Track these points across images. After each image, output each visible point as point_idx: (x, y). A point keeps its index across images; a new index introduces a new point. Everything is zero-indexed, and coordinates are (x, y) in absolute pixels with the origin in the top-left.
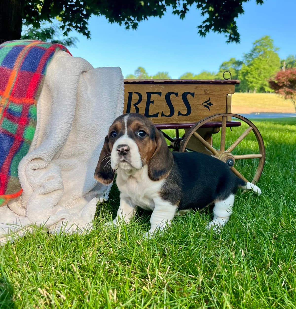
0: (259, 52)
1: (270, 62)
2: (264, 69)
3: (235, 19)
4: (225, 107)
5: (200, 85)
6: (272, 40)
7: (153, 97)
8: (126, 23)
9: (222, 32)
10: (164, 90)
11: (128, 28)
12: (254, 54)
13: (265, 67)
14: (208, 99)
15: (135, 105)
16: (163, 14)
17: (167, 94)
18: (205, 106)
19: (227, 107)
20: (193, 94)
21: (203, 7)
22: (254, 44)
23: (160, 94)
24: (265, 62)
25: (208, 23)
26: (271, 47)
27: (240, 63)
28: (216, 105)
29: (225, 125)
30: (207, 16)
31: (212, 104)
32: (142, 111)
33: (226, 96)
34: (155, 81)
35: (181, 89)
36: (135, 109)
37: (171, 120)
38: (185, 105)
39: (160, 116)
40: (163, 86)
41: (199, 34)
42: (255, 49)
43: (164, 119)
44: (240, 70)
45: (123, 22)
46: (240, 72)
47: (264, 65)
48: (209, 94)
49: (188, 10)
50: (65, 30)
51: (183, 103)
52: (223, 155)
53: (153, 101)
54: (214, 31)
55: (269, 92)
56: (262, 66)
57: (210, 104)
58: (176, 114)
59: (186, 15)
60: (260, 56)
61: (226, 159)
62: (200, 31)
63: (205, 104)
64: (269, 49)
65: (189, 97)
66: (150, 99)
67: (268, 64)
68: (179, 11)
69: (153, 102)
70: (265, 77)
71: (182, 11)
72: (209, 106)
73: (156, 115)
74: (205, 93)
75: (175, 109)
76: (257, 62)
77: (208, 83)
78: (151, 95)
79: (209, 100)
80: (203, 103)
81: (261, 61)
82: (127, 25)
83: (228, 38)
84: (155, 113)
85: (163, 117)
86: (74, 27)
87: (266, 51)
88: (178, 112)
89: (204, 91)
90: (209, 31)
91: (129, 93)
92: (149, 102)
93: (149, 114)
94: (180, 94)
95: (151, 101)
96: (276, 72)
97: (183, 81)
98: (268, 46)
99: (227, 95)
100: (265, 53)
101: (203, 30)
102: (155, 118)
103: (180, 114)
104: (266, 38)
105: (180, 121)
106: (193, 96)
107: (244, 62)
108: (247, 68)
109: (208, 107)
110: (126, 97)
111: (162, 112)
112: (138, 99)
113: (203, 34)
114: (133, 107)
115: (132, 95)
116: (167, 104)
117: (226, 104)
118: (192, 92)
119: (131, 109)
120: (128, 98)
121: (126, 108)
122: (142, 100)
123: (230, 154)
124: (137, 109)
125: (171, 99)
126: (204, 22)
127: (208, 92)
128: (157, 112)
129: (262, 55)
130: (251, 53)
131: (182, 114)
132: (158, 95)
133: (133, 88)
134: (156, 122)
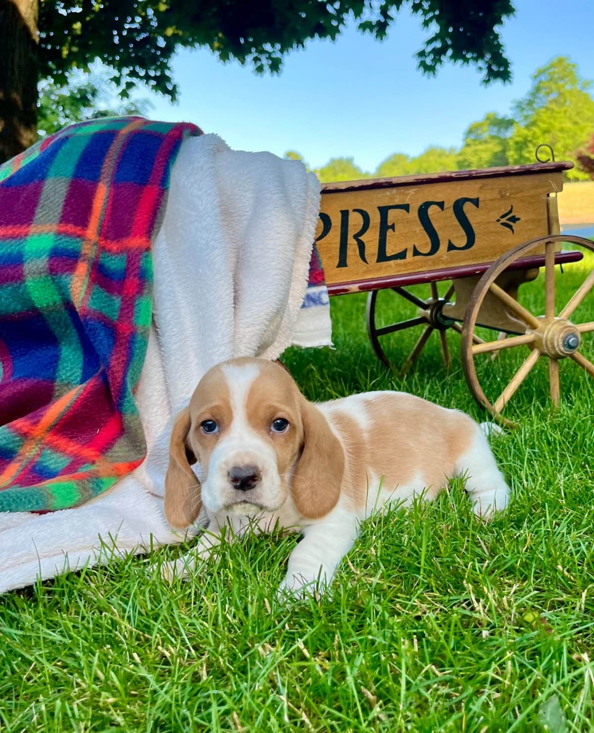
0: (548, 94)
1: (574, 113)
2: (562, 130)
3: (496, 29)
4: (546, 221)
5: (490, 181)
6: (574, 66)
7: (392, 213)
8: (256, 59)
9: (471, 62)
10: (415, 198)
11: (260, 69)
12: (537, 100)
13: (564, 125)
14: (510, 208)
15: (356, 237)
16: (339, 31)
17: (421, 207)
18: (503, 224)
19: (550, 221)
20: (476, 202)
21: (424, 10)
22: (535, 77)
23: (406, 207)
24: (562, 115)
25: (438, 44)
26: (574, 81)
27: (507, 123)
28: (526, 221)
29: (553, 261)
30: (435, 28)
31: (519, 219)
32: (372, 249)
33: (545, 198)
34: (395, 181)
35: (449, 194)
36: (357, 246)
37: (434, 263)
38: (460, 228)
39: (409, 254)
40: (412, 191)
41: (422, 69)
42: (538, 89)
43: (419, 261)
44: (511, 138)
45: (249, 58)
46: (511, 143)
47: (560, 123)
48: (509, 198)
49: (392, 19)
50: (123, 86)
51: (457, 223)
52: (555, 326)
53: (394, 224)
54: (453, 60)
55: (577, 180)
56: (557, 125)
57: (514, 219)
58: (443, 247)
59: (388, 30)
60: (550, 102)
61: (561, 335)
62: (423, 64)
63: (504, 220)
64: (568, 87)
65: (468, 207)
66: (387, 221)
67: (570, 118)
68: (371, 22)
69: (393, 227)
70: (566, 147)
71: (379, 22)
72: (511, 223)
73: (402, 255)
74: (502, 196)
75: (440, 237)
76: (544, 116)
77: (507, 174)
78: (387, 212)
79: (510, 212)
80: (498, 218)
81: (554, 114)
82: (259, 64)
83: (485, 72)
84: (398, 250)
85: (417, 257)
86: (141, 78)
87: (562, 90)
88: (447, 242)
89: (500, 192)
90: (441, 61)
91: (341, 211)
92: (385, 227)
93: (388, 255)
94: (449, 205)
95: (389, 224)
96: (588, 135)
97: (454, 175)
98: (567, 80)
99: (548, 195)
100: (561, 94)
101: (429, 61)
102: (399, 261)
104: (561, 61)
105: (452, 262)
106: (477, 206)
107: (516, 120)
108: (525, 132)
109: (510, 227)
110: (336, 221)
111: (414, 246)
112: (362, 223)
113: (429, 69)
114: (352, 243)
115: (348, 215)
116: (422, 228)
117: (546, 216)
118: (474, 196)
119: (348, 246)
120: (339, 224)
121: (338, 246)
122: (371, 225)
123: (569, 323)
124: (362, 246)
125: (430, 217)
126: (430, 42)
127: (508, 194)
128: (403, 249)
129: (555, 101)
130: (530, 98)
131: (457, 246)
132: (404, 211)
133: (349, 202)
134: (404, 269)
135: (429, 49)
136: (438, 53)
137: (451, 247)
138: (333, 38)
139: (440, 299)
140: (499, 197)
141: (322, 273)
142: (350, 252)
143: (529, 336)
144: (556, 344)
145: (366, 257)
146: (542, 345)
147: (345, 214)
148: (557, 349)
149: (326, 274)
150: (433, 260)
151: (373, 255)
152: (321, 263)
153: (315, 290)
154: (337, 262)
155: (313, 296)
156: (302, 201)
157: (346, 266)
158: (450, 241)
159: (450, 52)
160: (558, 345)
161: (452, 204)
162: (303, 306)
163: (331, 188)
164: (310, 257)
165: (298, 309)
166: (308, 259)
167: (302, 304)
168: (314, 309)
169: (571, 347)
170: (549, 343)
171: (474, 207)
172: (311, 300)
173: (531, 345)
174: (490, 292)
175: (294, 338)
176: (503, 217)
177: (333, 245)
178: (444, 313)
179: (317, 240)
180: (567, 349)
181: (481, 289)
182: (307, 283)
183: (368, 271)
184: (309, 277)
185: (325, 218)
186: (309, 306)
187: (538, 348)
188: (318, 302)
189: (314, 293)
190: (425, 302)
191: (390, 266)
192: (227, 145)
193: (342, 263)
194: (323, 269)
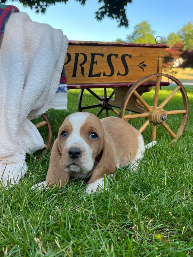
0: (139, 34)
3: (125, 7)
4: (157, 68)
5: (137, 48)
6: (149, 25)
7: (96, 57)
9: (115, 18)
10: (106, 51)
11: (38, 11)
12: (135, 36)
14: (143, 61)
15: (81, 65)
17: (108, 55)
18: (140, 67)
19: (159, 68)
20: (130, 56)
22: (135, 28)
23: (102, 55)
25: (103, 10)
26: (149, 31)
28: (149, 67)
29: (159, 85)
30: (103, 3)
31: (146, 66)
32: (87, 71)
33: (157, 58)
34: (99, 43)
35: (120, 52)
36: (81, 69)
37: (111, 80)
38: (123, 66)
39: (102, 75)
40: (106, 48)
41: (97, 18)
42: (136, 32)
45: (34, 7)
51: (122, 64)
52: (158, 111)
53: (97, 62)
54: (108, 17)
57: (145, 66)
58: (116, 73)
61: (160, 115)
62: (97, 17)
63: (140, 65)
64: (146, 33)
65: (127, 58)
66: (94, 60)
69: (96, 63)
73: (99, 75)
74: (141, 55)
75: (115, 69)
77: (144, 46)
78: (94, 56)
79: (143, 62)
80: (138, 64)
83: (119, 23)
84: (98, 73)
85: (105, 77)
87: (144, 33)
90: (104, 17)
91: (76, 53)
92: (93, 62)
93: (93, 74)
94: (120, 56)
95: (95, 61)
97: (123, 44)
98: (146, 30)
99: (159, 57)
100: (144, 35)
101: (99, 16)
102: (97, 77)
104: (145, 23)
105: (118, 80)
106: (131, 58)
109: (143, 68)
110: (73, 57)
111: (104, 72)
112: (84, 59)
113: (99, 19)
114: (79, 67)
115: (78, 55)
116: (108, 64)
117: (157, 66)
118: (130, 54)
119: (77, 68)
120: (74, 59)
121: (73, 68)
122: (87, 60)
123: (163, 110)
124: (83, 69)
125: (112, 60)
126: (101, 9)
127: (143, 55)
128: (99, 72)
129: (141, 37)
130: (133, 35)
131: (121, 74)
132: (101, 57)
133: (79, 50)
134: (99, 81)
135: (100, 11)
136: (103, 13)
137: (119, 74)
138: (65, 3)
139: (107, 98)
140: (139, 55)
141: (65, 79)
142: (77, 71)
143: (146, 114)
144: (157, 118)
145: (84, 74)
146: (151, 118)
147: (77, 55)
148: (157, 120)
149: (67, 79)
150: (111, 78)
151: (87, 73)
152: (65, 74)
153: (62, 85)
154: (72, 75)
155: (61, 88)
156: (61, 46)
157: (75, 77)
158: (118, 71)
159: (107, 13)
160: (158, 119)
161: (121, 56)
162: (57, 92)
163: (72, 43)
164: (62, 71)
165: (55, 93)
166: (61, 72)
167: (57, 91)
168: (61, 93)
169: (163, 120)
170: (154, 117)
171: (130, 59)
172: (60, 90)
173: (146, 118)
174: (133, 94)
175: (52, 105)
176: (140, 64)
177: (71, 67)
178: (109, 103)
179: (65, 64)
180: (162, 120)
181: (130, 92)
182: (59, 82)
183: (84, 80)
184: (61, 80)
185: (68, 55)
186: (59, 92)
187: (149, 119)
188: (63, 91)
189: (62, 87)
190: (102, 98)
191: (94, 79)
192: (30, 19)
193: (74, 75)
194: (66, 77)
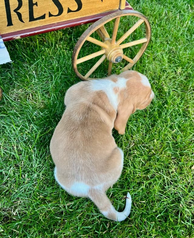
15: (15, 11)
32: (26, 16)
36: (16, 15)
37: (60, 19)
39: (47, 16)
43: (52, 19)
53: (37, 2)
58: (65, 11)
66: (32, 2)
69: (36, 4)
73: (43, 17)
75: (63, 7)
84: (41, 15)
85: (51, 18)
88: (67, 9)
92: (31, 4)
93: (35, 17)
95: (34, 3)
102: (41, 20)
103: (69, 11)
105: (70, 18)
110: (2, 4)
111: (49, 12)
112: (18, 3)
116: (53, 3)
119: (12, 16)
120: (4, 5)
121: (6, 16)
122: (23, 5)
124: (20, 15)
128: (43, 14)
131: (73, 10)
134: (45, 23)
142: (13, 18)
144: (112, 59)
145: (23, 20)
150: (59, 18)
151: (27, 18)
154: (7, 23)
157: (12, 25)
158: (68, 8)
177: (3, 16)
183: (25, 26)
193: (10, 24)
